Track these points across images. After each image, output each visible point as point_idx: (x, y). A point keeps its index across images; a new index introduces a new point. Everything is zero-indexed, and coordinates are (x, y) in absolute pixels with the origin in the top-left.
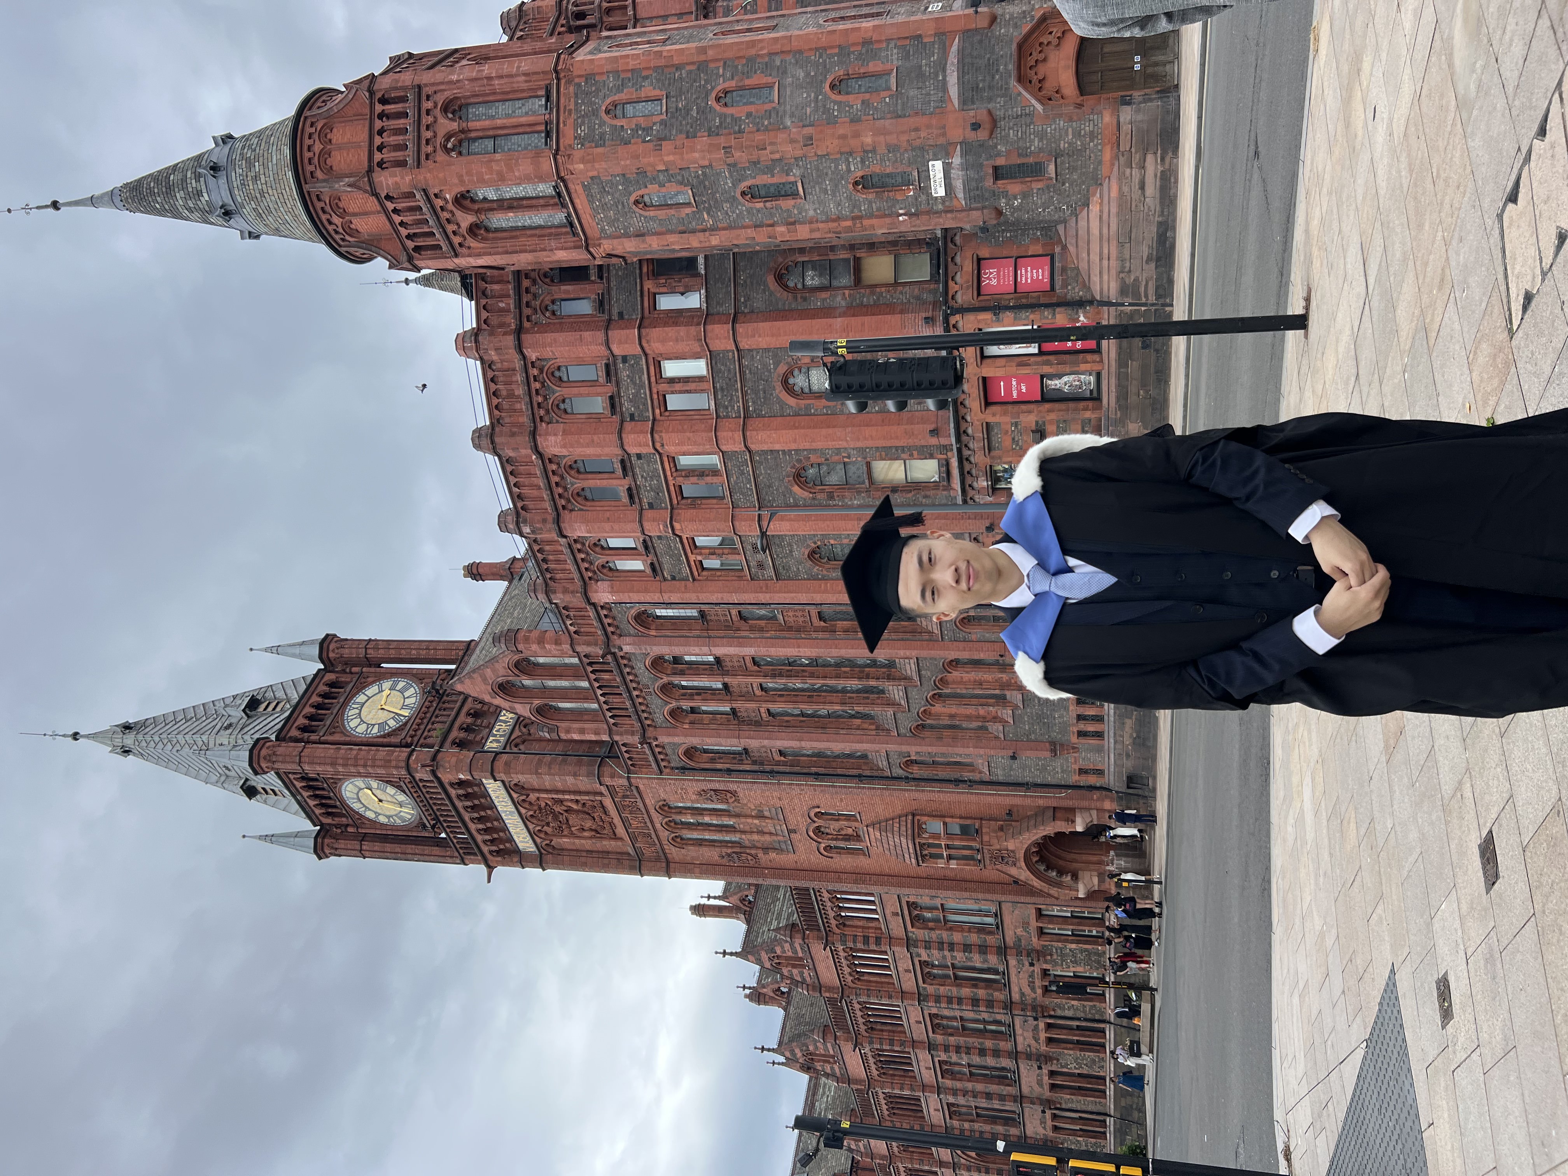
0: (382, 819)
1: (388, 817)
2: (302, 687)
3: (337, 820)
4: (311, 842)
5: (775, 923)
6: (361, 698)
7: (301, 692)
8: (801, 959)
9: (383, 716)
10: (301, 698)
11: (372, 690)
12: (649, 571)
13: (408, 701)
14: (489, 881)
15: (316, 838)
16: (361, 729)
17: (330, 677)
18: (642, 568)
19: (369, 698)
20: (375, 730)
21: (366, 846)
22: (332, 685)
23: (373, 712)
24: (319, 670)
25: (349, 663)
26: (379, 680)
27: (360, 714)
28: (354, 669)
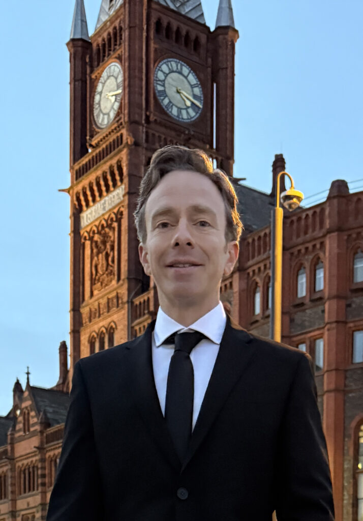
0: (97, 98)
1: (99, 103)
2: (193, 16)
3: (95, 57)
4: (78, 36)
5: (51, 410)
6: (186, 70)
7: (190, 15)
8: (29, 430)
9: (171, 92)
10: (185, 16)
11: (192, 79)
12: (298, 302)
13: (184, 112)
14: (60, 190)
15: (81, 40)
16: (161, 76)
17: (203, 39)
18: (300, 295)
19: (186, 77)
20: (160, 88)
21: (79, 84)
22: (197, 42)
23: (174, 83)
24: (208, 28)
25: (215, 54)
26: (201, 84)
27: (173, 72)
28: (210, 60)
